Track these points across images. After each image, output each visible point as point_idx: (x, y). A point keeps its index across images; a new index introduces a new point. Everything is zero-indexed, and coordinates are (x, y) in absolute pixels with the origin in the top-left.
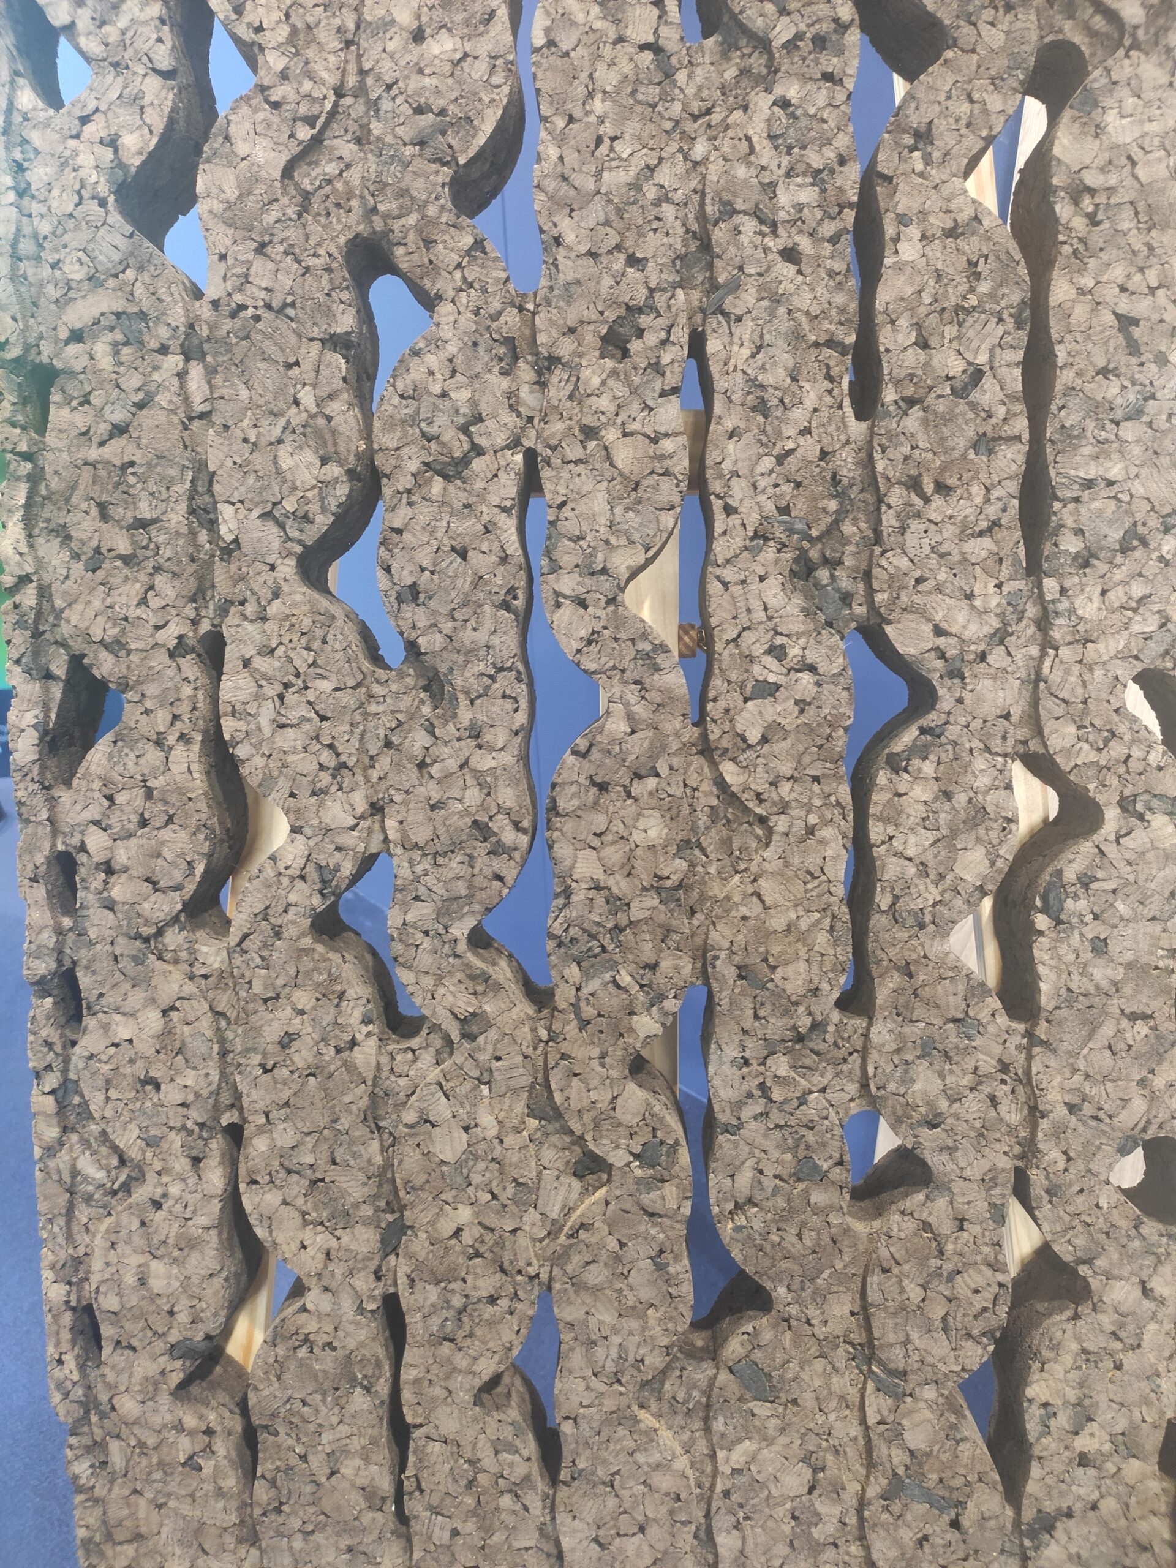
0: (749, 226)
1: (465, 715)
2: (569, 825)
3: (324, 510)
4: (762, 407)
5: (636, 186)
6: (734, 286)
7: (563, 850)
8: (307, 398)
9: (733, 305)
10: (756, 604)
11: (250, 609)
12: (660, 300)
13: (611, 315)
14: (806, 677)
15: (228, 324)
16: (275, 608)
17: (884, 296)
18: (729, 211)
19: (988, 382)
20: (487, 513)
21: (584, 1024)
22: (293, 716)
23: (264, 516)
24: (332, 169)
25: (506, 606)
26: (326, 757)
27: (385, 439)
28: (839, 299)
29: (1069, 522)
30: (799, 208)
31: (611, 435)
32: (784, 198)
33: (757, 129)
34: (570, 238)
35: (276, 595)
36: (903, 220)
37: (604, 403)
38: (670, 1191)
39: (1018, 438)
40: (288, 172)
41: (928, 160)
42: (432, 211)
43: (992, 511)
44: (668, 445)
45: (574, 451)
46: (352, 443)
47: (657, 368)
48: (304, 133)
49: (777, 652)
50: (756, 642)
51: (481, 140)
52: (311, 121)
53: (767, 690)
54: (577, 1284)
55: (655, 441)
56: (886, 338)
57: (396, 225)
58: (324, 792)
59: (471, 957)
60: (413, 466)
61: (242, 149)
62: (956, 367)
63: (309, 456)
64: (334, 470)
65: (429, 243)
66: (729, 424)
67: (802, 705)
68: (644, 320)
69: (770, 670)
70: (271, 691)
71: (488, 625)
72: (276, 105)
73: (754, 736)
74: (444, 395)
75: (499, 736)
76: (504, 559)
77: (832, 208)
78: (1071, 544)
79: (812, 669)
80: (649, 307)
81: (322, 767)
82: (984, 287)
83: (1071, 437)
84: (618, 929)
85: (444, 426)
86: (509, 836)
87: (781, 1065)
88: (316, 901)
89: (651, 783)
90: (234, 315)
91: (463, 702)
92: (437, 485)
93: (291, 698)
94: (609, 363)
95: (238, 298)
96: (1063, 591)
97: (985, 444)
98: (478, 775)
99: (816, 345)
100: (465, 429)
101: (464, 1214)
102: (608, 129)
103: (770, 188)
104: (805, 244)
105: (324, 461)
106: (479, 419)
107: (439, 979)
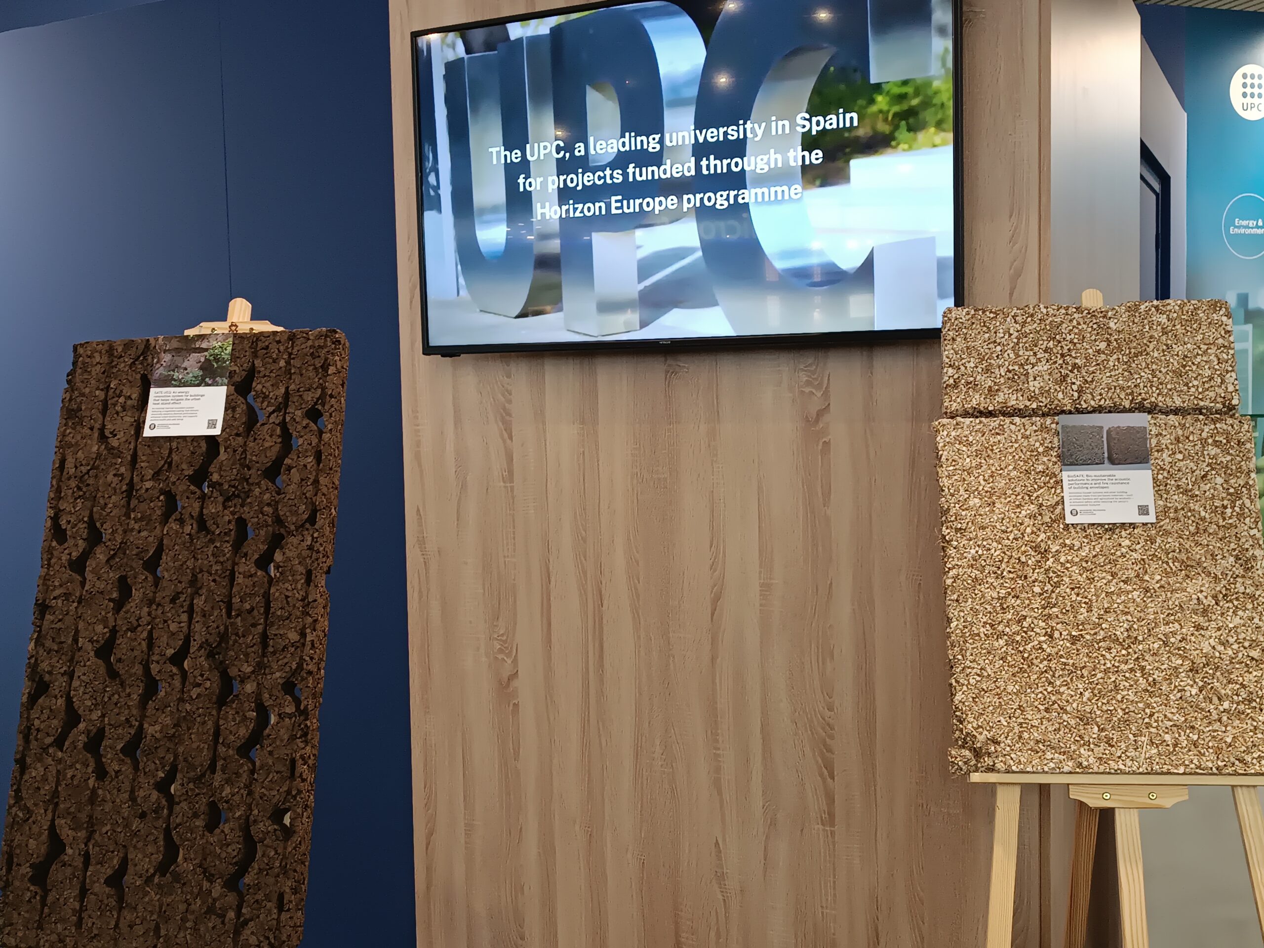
0: (206, 574)
1: (128, 690)
2: (148, 719)
3: (103, 639)
4: (204, 616)
5: (182, 565)
6: (201, 588)
7: (146, 726)
8: (103, 613)
9: (200, 592)
10: (198, 663)
11: (82, 664)
12: (184, 591)
13: (173, 594)
14: (208, 682)
15: (88, 596)
16: (88, 663)
17: (234, 590)
18: (201, 571)
19: (255, 612)
20: (139, 640)
21: (145, 773)
22: (87, 691)
23: (89, 641)
24: (118, 560)
25: (140, 663)
26: (94, 701)
27: (119, 622)
28: (224, 591)
29: (271, 644)
30: (217, 570)
31: (169, 622)
32: (215, 568)
33: (210, 553)
34: (166, 577)
35: (89, 660)
36: (240, 573)
37: (169, 615)
38: (160, 821)
39: (261, 624)
40: (108, 561)
41: (246, 560)
42: (137, 570)
43: (254, 641)
44: (182, 625)
45: (161, 626)
46: (111, 623)
47: (182, 606)
48: (112, 553)
49: (202, 675)
50: (197, 673)
51: (150, 554)
52: (114, 550)
53: (199, 685)
54: (135, 847)
55: (180, 623)
56: (234, 600)
57: (129, 573)
58: (92, 710)
59: (121, 755)
60: (124, 629)
61: (98, 556)
62: (248, 607)
63: (101, 626)
64: (106, 630)
65: (135, 578)
66: (196, 620)
67: (206, 689)
68: (180, 595)
69: (199, 679)
70: (83, 684)
71: (136, 668)
72: (107, 547)
73: (194, 697)
74: (134, 612)
75: (135, 696)
76: (142, 652)
77: (224, 570)
78: (271, 649)
79: (210, 680)
80: (182, 593)
81: (92, 704)
82: (256, 589)
83: (272, 624)
84: (156, 748)
85: (133, 620)
86: (134, 723)
87: (191, 785)
88: (86, 739)
89: (169, 708)
90: (90, 593)
91: (128, 687)
92: (129, 634)
93: (88, 686)
94: (172, 605)
95: (92, 590)
96: (268, 661)
97: (254, 625)
98: (128, 706)
99: (218, 601)
100: (137, 620)
101: (108, 827)
102: (177, 553)
103: (211, 566)
104: (217, 578)
105: (104, 628)
106: (141, 618)
107: (112, 762)
